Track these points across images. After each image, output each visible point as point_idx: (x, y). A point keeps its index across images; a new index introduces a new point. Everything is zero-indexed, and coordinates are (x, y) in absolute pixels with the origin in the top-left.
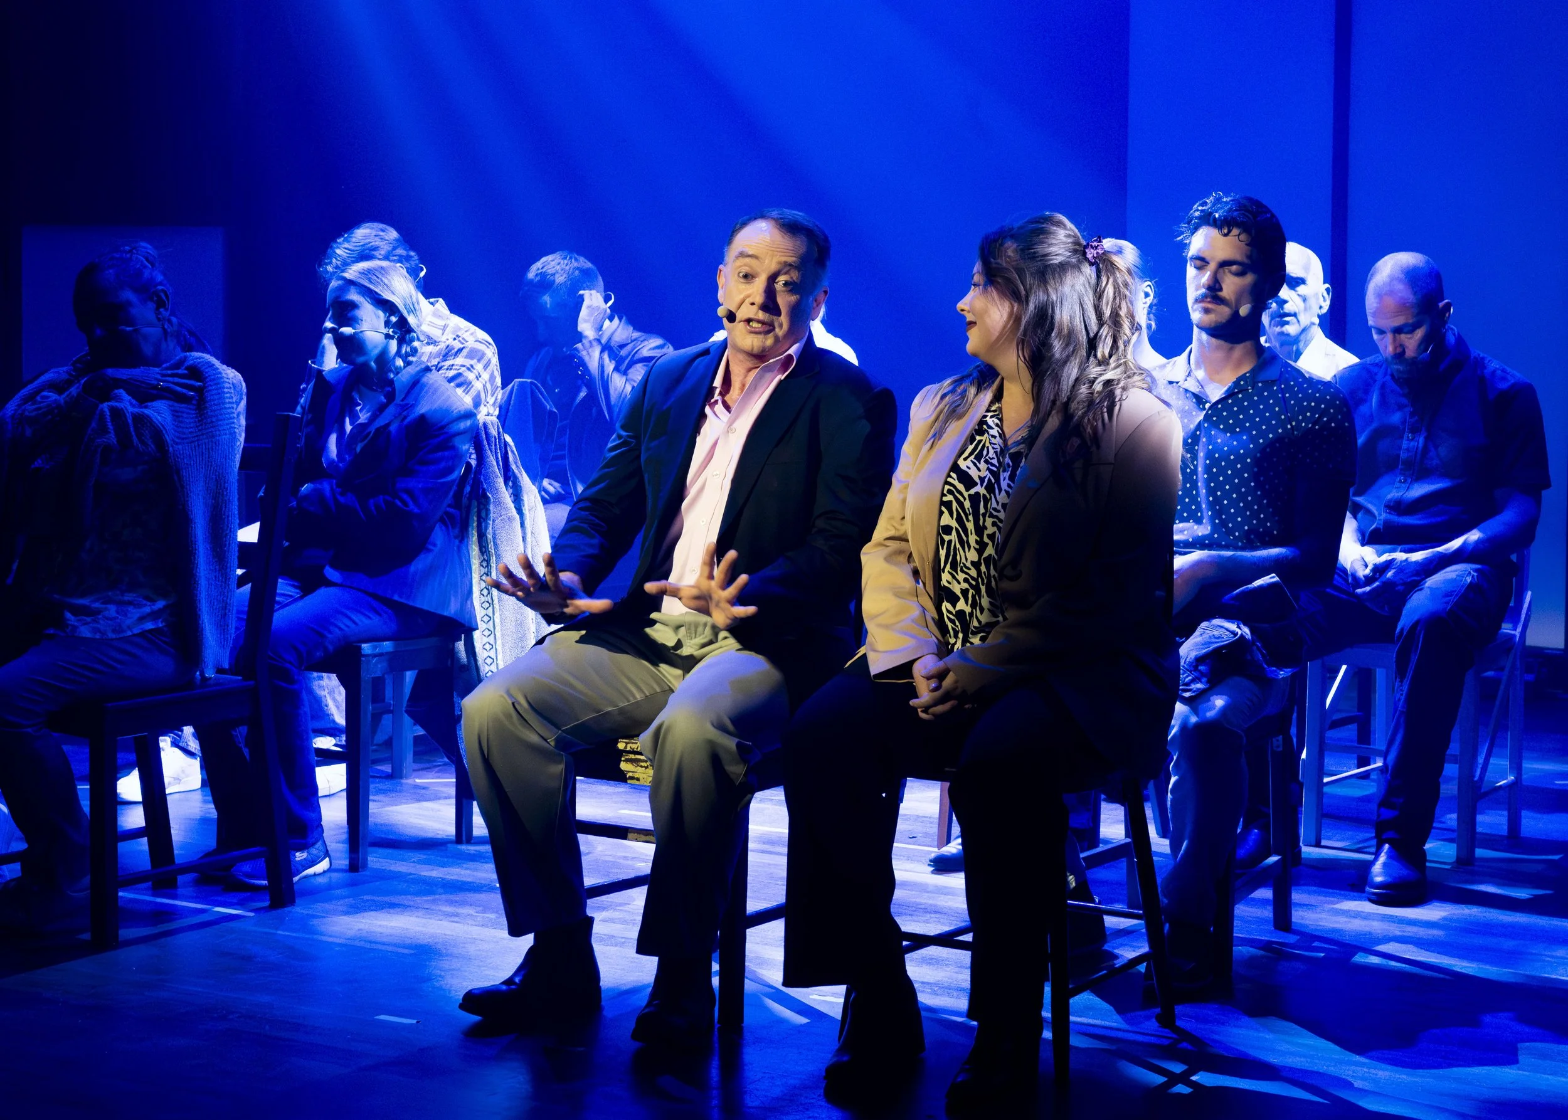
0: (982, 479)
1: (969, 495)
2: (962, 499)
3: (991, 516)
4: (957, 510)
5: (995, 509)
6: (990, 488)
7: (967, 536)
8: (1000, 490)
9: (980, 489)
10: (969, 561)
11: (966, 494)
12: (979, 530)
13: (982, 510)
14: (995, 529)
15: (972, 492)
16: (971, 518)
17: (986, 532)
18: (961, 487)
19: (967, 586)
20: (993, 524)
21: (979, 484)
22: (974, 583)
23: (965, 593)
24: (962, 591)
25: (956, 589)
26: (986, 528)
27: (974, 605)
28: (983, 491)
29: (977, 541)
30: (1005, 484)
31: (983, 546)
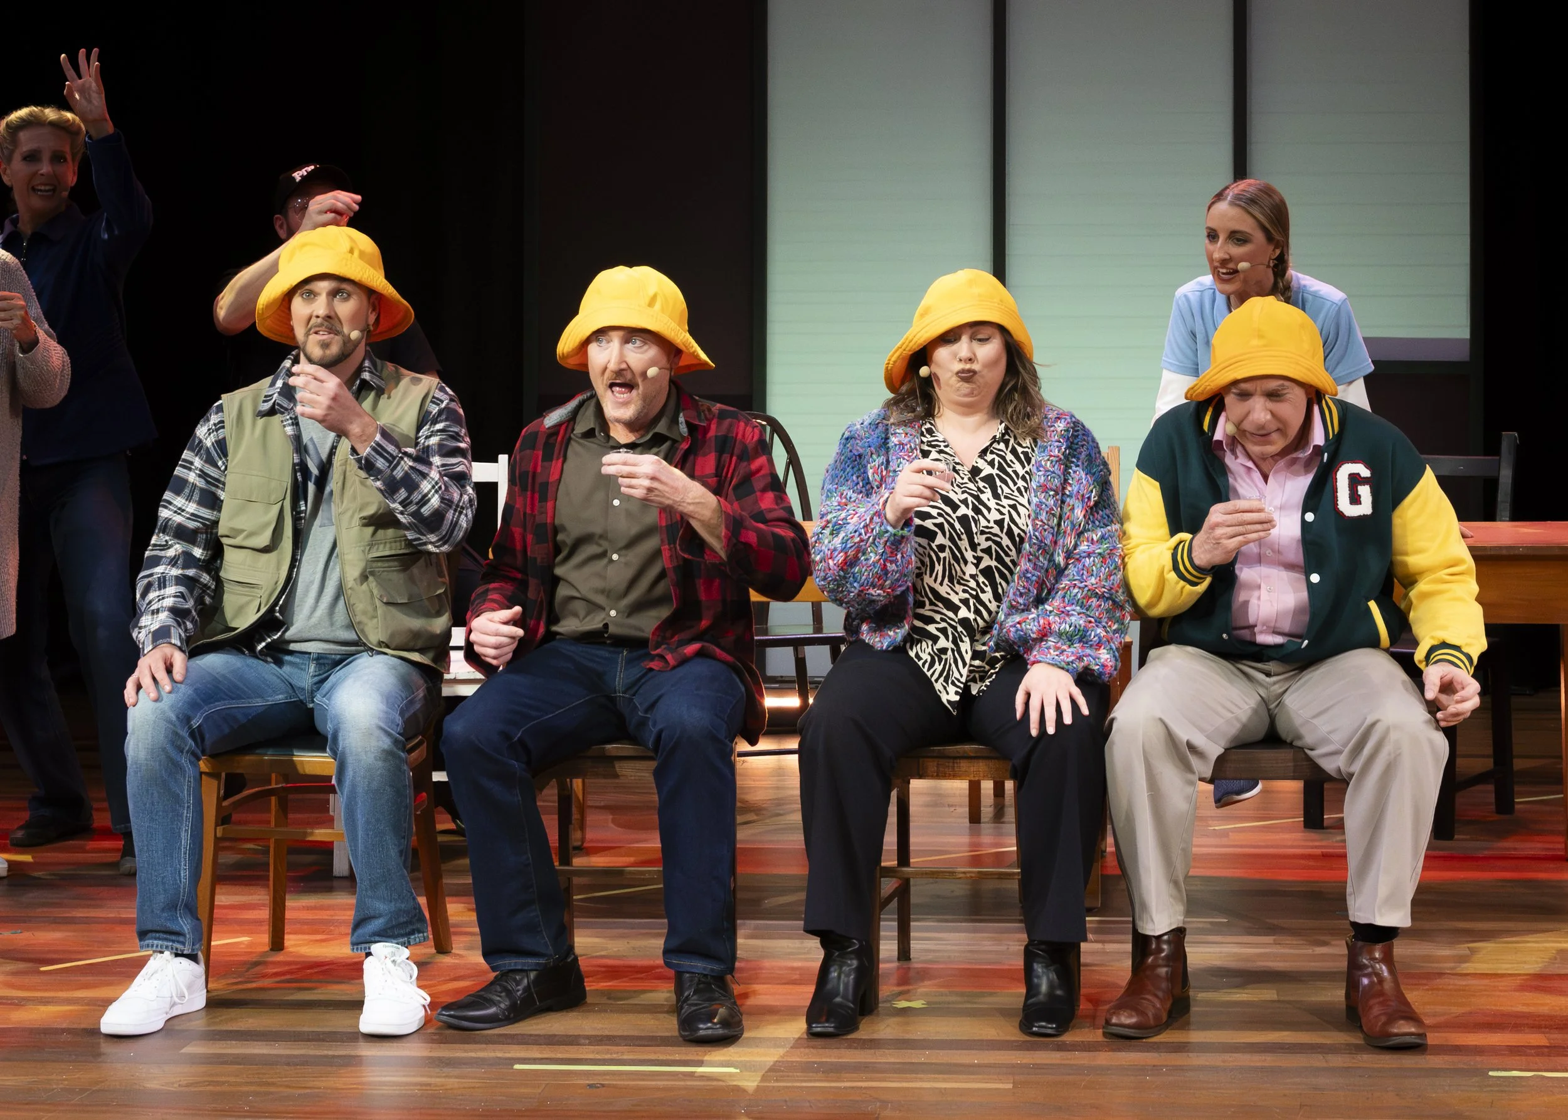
1: (957, 517)
2: (952, 521)
3: (982, 533)
4: (949, 531)
5: (987, 527)
6: (975, 508)
7: (962, 552)
8: (989, 510)
10: (966, 575)
11: (954, 516)
12: (974, 546)
13: (974, 530)
14: (990, 543)
15: (960, 513)
17: (979, 548)
18: (948, 510)
19: (967, 596)
20: (987, 539)
21: (963, 507)
22: (974, 593)
23: (965, 602)
24: (961, 600)
25: (955, 599)
26: (979, 544)
27: (977, 612)
28: (970, 513)
29: (974, 556)
30: (992, 504)
31: (979, 560)
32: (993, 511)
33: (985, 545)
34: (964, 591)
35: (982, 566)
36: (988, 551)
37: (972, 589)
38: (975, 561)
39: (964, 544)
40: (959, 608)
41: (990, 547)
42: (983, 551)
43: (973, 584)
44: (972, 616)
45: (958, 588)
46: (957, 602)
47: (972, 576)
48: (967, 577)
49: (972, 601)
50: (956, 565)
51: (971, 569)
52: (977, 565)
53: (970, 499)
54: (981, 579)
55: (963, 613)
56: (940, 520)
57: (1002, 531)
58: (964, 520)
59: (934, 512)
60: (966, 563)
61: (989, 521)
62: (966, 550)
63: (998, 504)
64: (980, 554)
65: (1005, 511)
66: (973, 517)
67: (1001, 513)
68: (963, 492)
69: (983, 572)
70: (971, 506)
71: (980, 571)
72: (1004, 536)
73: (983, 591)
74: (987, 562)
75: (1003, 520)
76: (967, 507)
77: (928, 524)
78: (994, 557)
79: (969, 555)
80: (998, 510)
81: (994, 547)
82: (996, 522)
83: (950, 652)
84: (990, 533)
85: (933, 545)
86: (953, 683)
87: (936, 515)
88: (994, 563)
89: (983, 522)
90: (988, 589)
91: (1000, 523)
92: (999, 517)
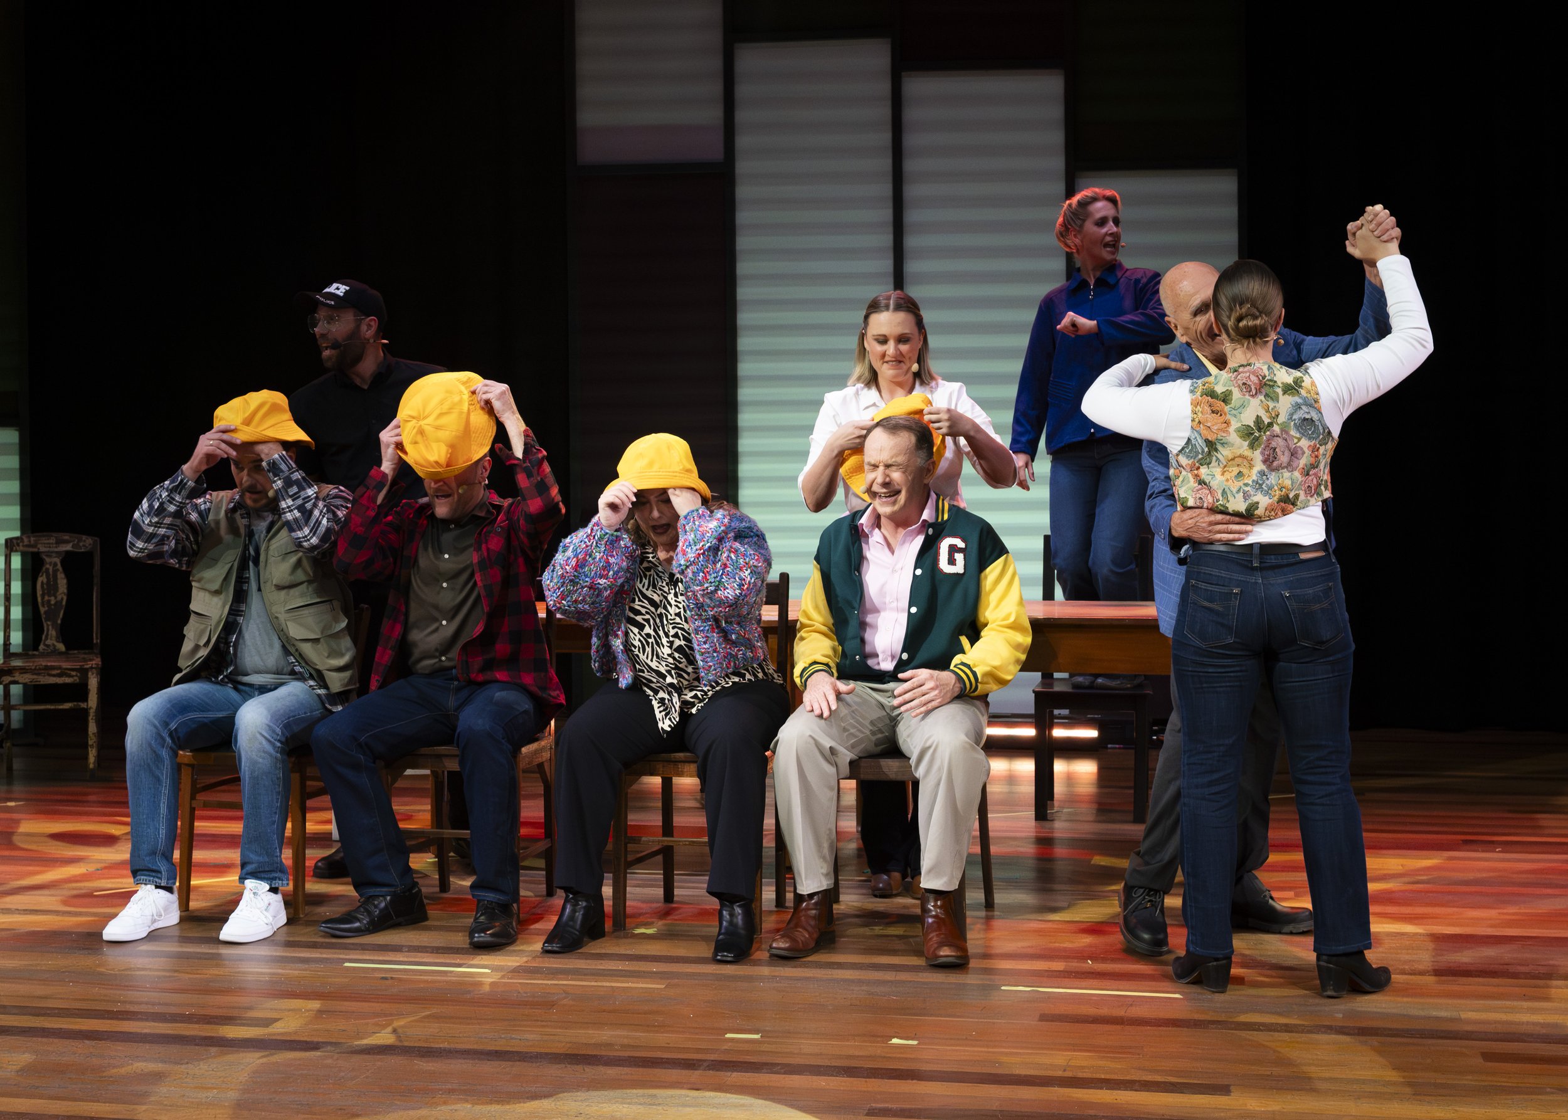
7: (661, 640)
10: (666, 655)
12: (667, 635)
13: (665, 622)
14: (676, 630)
19: (669, 668)
20: (673, 628)
22: (673, 666)
23: (669, 672)
24: (667, 671)
25: (663, 670)
27: (680, 676)
31: (672, 643)
33: (672, 632)
34: (667, 666)
35: (675, 646)
36: (676, 636)
37: (671, 664)
38: (669, 645)
39: (661, 633)
40: (666, 676)
41: (677, 632)
42: (672, 636)
43: (671, 660)
44: (675, 681)
45: (664, 664)
46: (664, 672)
47: (668, 655)
48: (666, 656)
49: (673, 672)
50: (658, 648)
51: (668, 651)
52: (671, 647)
54: (677, 655)
55: (669, 680)
57: (681, 620)
60: (663, 646)
63: (676, 601)
64: (671, 639)
65: (681, 606)
67: (679, 608)
69: (675, 650)
71: (674, 650)
72: (684, 623)
73: (680, 663)
74: (677, 643)
75: (680, 612)
78: (682, 638)
79: (664, 640)
80: (676, 606)
81: (680, 632)
88: (683, 643)
90: (684, 660)
91: (678, 615)
92: (678, 611)
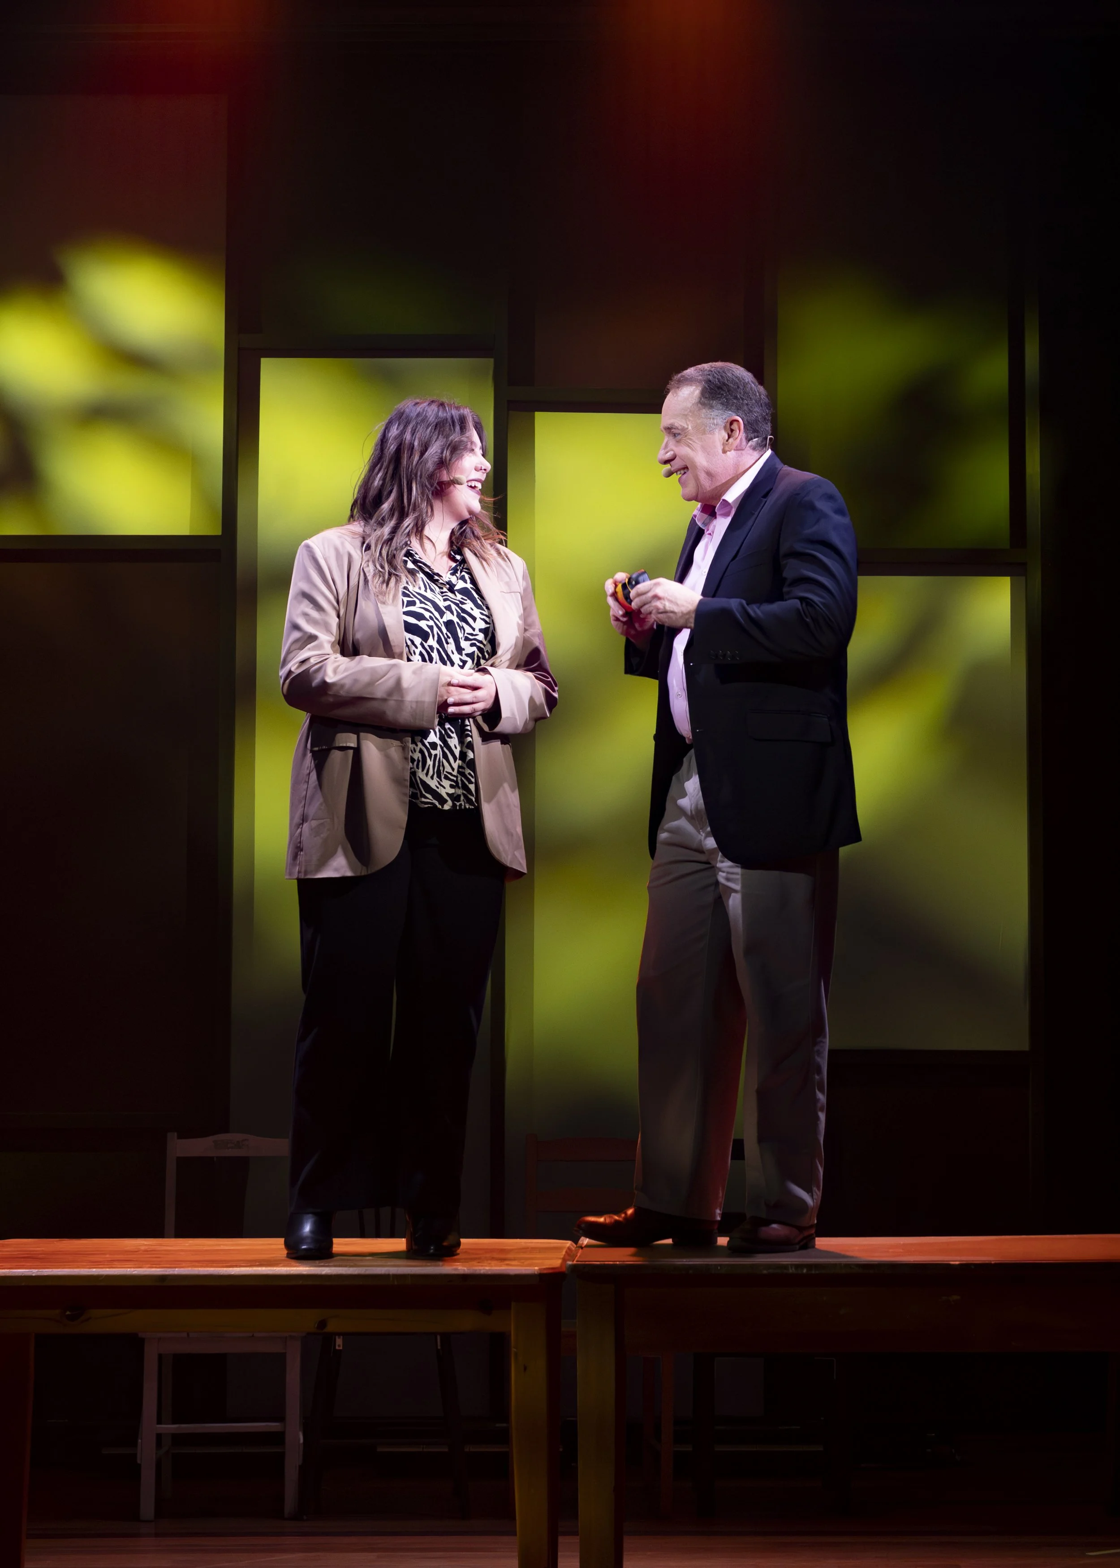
0: (448, 608)
1: (443, 622)
2: (440, 625)
3: (467, 639)
4: (438, 634)
5: (472, 635)
6: (458, 616)
8: (474, 619)
9: (448, 616)
11: (441, 621)
12: (460, 650)
13: (460, 635)
14: (474, 649)
15: (445, 619)
16: (451, 640)
17: (464, 652)
18: (437, 614)
20: (472, 645)
21: (448, 612)
26: (464, 649)
28: (456, 619)
29: (461, 660)
30: (476, 612)
32: (478, 620)
42: (467, 655)
53: (453, 607)
56: (431, 623)
58: (449, 624)
59: (427, 614)
61: (474, 630)
62: (453, 653)
64: (465, 658)
66: (458, 623)
68: (445, 600)
70: (455, 613)
76: (452, 613)
77: (423, 624)
79: (456, 657)
82: (481, 630)
83: (439, 748)
84: (475, 639)
85: (426, 645)
86: (446, 778)
87: (428, 618)
89: (468, 630)
